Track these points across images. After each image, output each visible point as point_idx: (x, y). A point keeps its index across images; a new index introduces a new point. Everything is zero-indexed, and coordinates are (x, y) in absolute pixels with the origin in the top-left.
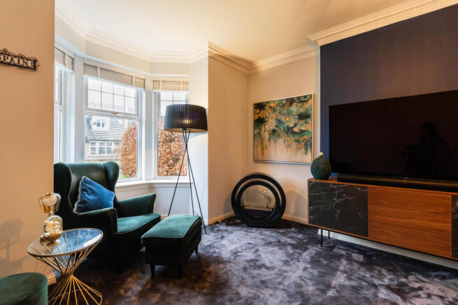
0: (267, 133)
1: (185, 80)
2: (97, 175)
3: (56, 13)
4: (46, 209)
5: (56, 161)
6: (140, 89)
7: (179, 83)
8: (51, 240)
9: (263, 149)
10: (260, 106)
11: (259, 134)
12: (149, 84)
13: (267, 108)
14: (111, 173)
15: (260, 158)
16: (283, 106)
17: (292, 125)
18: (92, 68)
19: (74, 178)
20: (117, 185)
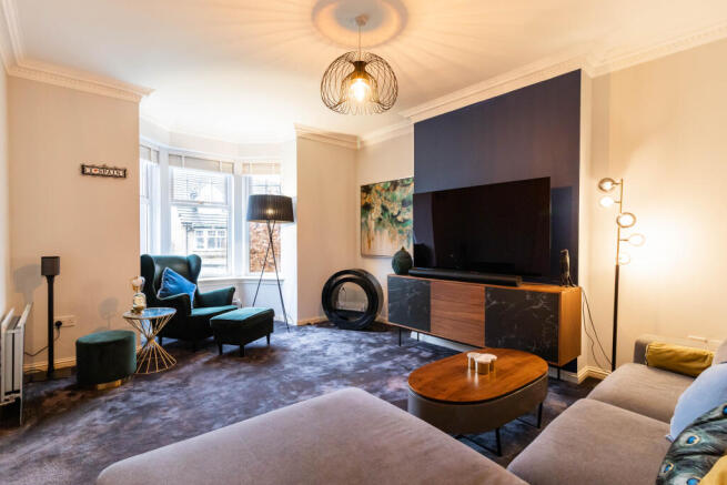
0: (373, 223)
1: (277, 162)
2: (179, 267)
3: (140, 116)
4: (135, 288)
5: (142, 253)
6: (228, 175)
7: (270, 165)
8: (138, 310)
9: (369, 242)
10: (366, 189)
11: (366, 222)
12: (238, 168)
13: (373, 191)
14: (193, 266)
15: (367, 253)
16: (388, 190)
17: (396, 213)
18: (177, 158)
19: (157, 269)
20: (199, 280)
